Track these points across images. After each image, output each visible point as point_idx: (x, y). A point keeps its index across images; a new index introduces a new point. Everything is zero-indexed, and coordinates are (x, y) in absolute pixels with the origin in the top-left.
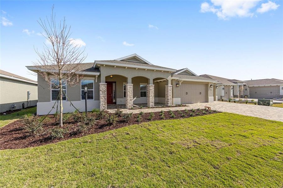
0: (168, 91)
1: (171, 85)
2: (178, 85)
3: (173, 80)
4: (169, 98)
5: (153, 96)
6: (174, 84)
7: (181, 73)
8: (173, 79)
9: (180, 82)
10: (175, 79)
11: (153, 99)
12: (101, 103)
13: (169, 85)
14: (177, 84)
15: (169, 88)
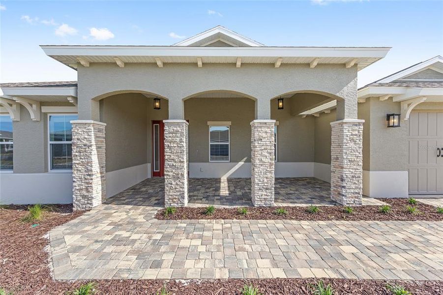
0: (340, 146)
1: (357, 120)
2: (394, 121)
3: (372, 102)
4: (347, 173)
5: (271, 164)
6: (376, 114)
7: (409, 77)
8: (368, 99)
9: (404, 106)
10: (378, 98)
11: (269, 175)
12: (74, 184)
13: (345, 120)
14: (388, 117)
15: (347, 131)
